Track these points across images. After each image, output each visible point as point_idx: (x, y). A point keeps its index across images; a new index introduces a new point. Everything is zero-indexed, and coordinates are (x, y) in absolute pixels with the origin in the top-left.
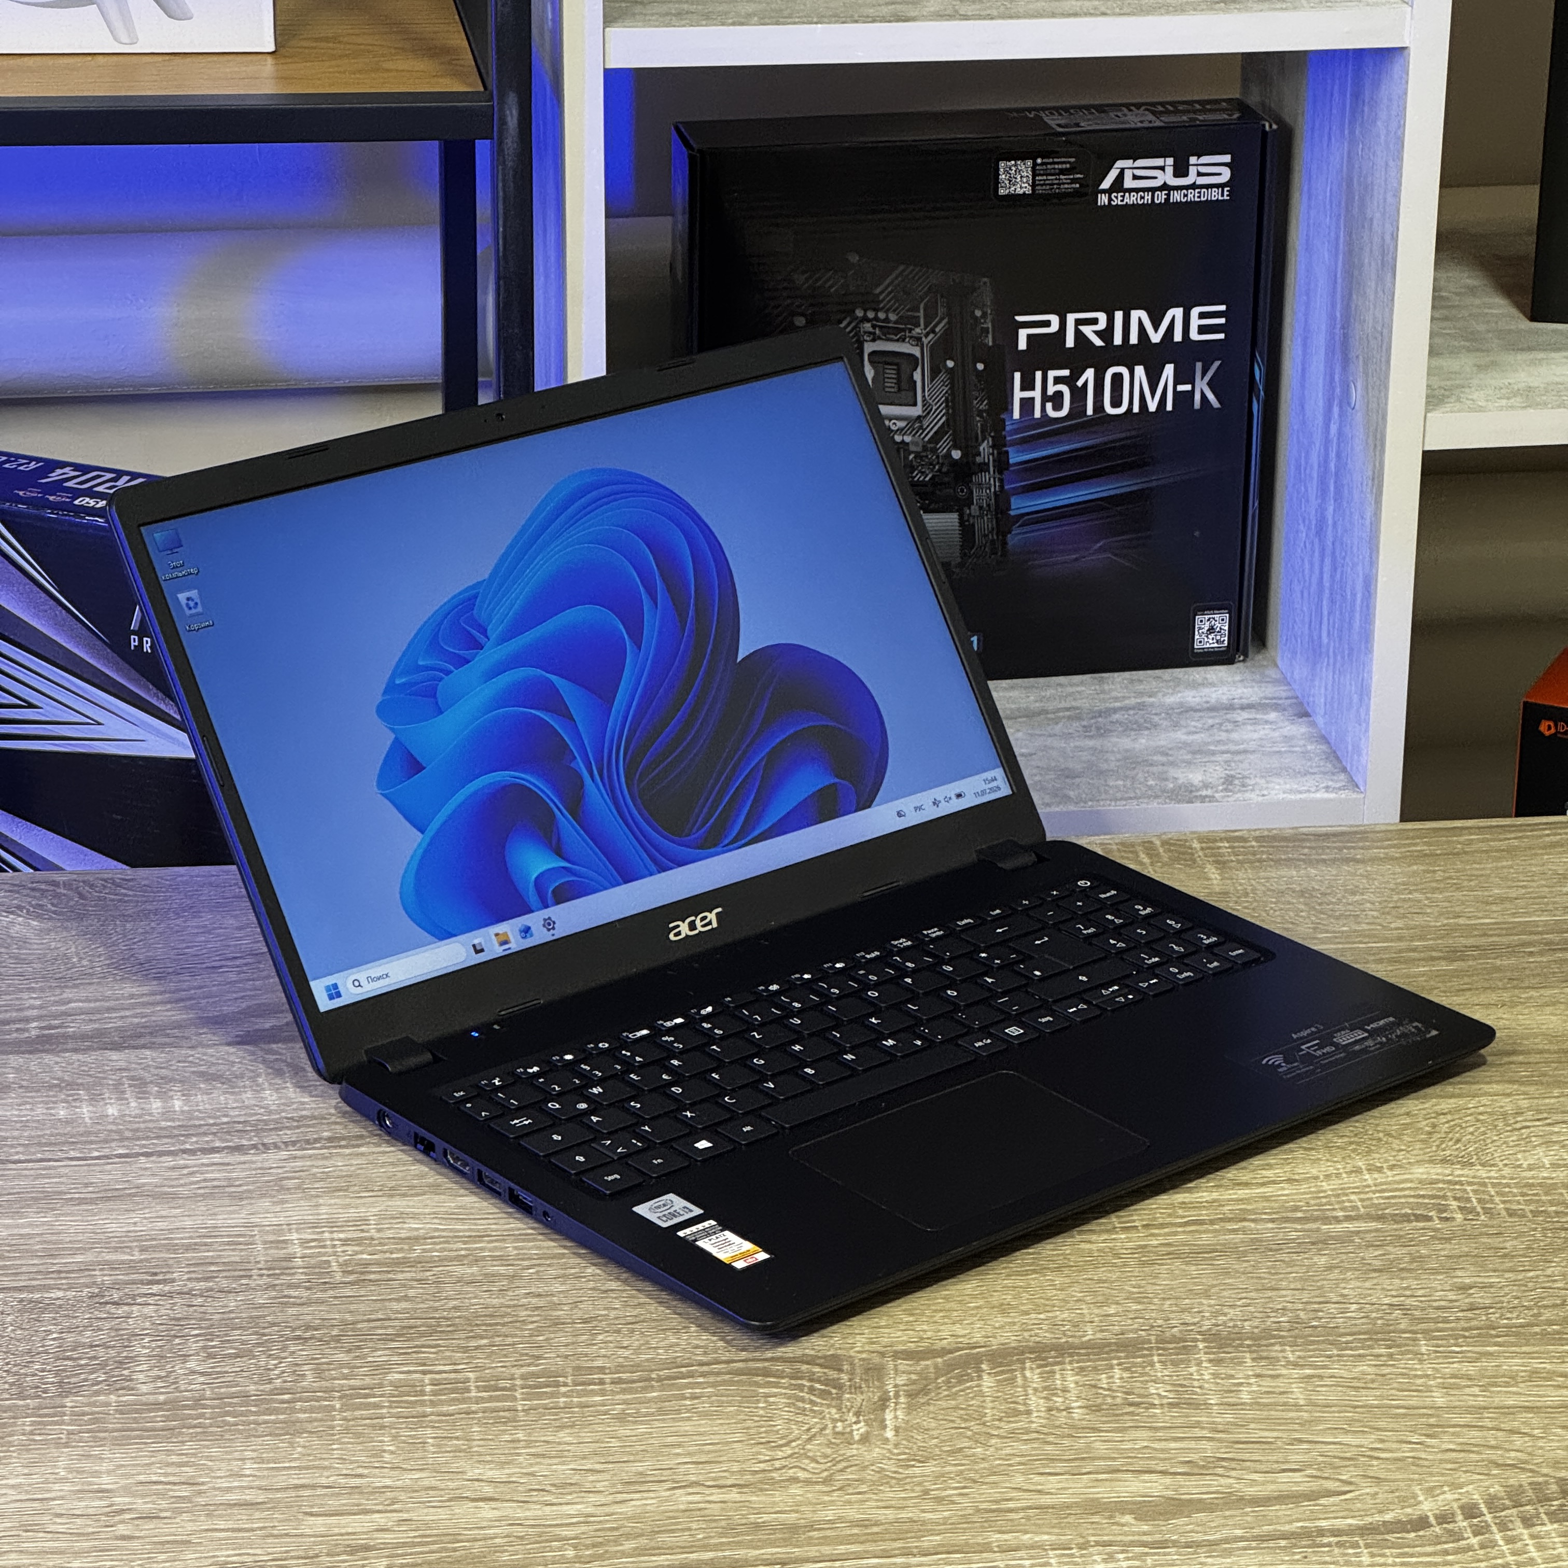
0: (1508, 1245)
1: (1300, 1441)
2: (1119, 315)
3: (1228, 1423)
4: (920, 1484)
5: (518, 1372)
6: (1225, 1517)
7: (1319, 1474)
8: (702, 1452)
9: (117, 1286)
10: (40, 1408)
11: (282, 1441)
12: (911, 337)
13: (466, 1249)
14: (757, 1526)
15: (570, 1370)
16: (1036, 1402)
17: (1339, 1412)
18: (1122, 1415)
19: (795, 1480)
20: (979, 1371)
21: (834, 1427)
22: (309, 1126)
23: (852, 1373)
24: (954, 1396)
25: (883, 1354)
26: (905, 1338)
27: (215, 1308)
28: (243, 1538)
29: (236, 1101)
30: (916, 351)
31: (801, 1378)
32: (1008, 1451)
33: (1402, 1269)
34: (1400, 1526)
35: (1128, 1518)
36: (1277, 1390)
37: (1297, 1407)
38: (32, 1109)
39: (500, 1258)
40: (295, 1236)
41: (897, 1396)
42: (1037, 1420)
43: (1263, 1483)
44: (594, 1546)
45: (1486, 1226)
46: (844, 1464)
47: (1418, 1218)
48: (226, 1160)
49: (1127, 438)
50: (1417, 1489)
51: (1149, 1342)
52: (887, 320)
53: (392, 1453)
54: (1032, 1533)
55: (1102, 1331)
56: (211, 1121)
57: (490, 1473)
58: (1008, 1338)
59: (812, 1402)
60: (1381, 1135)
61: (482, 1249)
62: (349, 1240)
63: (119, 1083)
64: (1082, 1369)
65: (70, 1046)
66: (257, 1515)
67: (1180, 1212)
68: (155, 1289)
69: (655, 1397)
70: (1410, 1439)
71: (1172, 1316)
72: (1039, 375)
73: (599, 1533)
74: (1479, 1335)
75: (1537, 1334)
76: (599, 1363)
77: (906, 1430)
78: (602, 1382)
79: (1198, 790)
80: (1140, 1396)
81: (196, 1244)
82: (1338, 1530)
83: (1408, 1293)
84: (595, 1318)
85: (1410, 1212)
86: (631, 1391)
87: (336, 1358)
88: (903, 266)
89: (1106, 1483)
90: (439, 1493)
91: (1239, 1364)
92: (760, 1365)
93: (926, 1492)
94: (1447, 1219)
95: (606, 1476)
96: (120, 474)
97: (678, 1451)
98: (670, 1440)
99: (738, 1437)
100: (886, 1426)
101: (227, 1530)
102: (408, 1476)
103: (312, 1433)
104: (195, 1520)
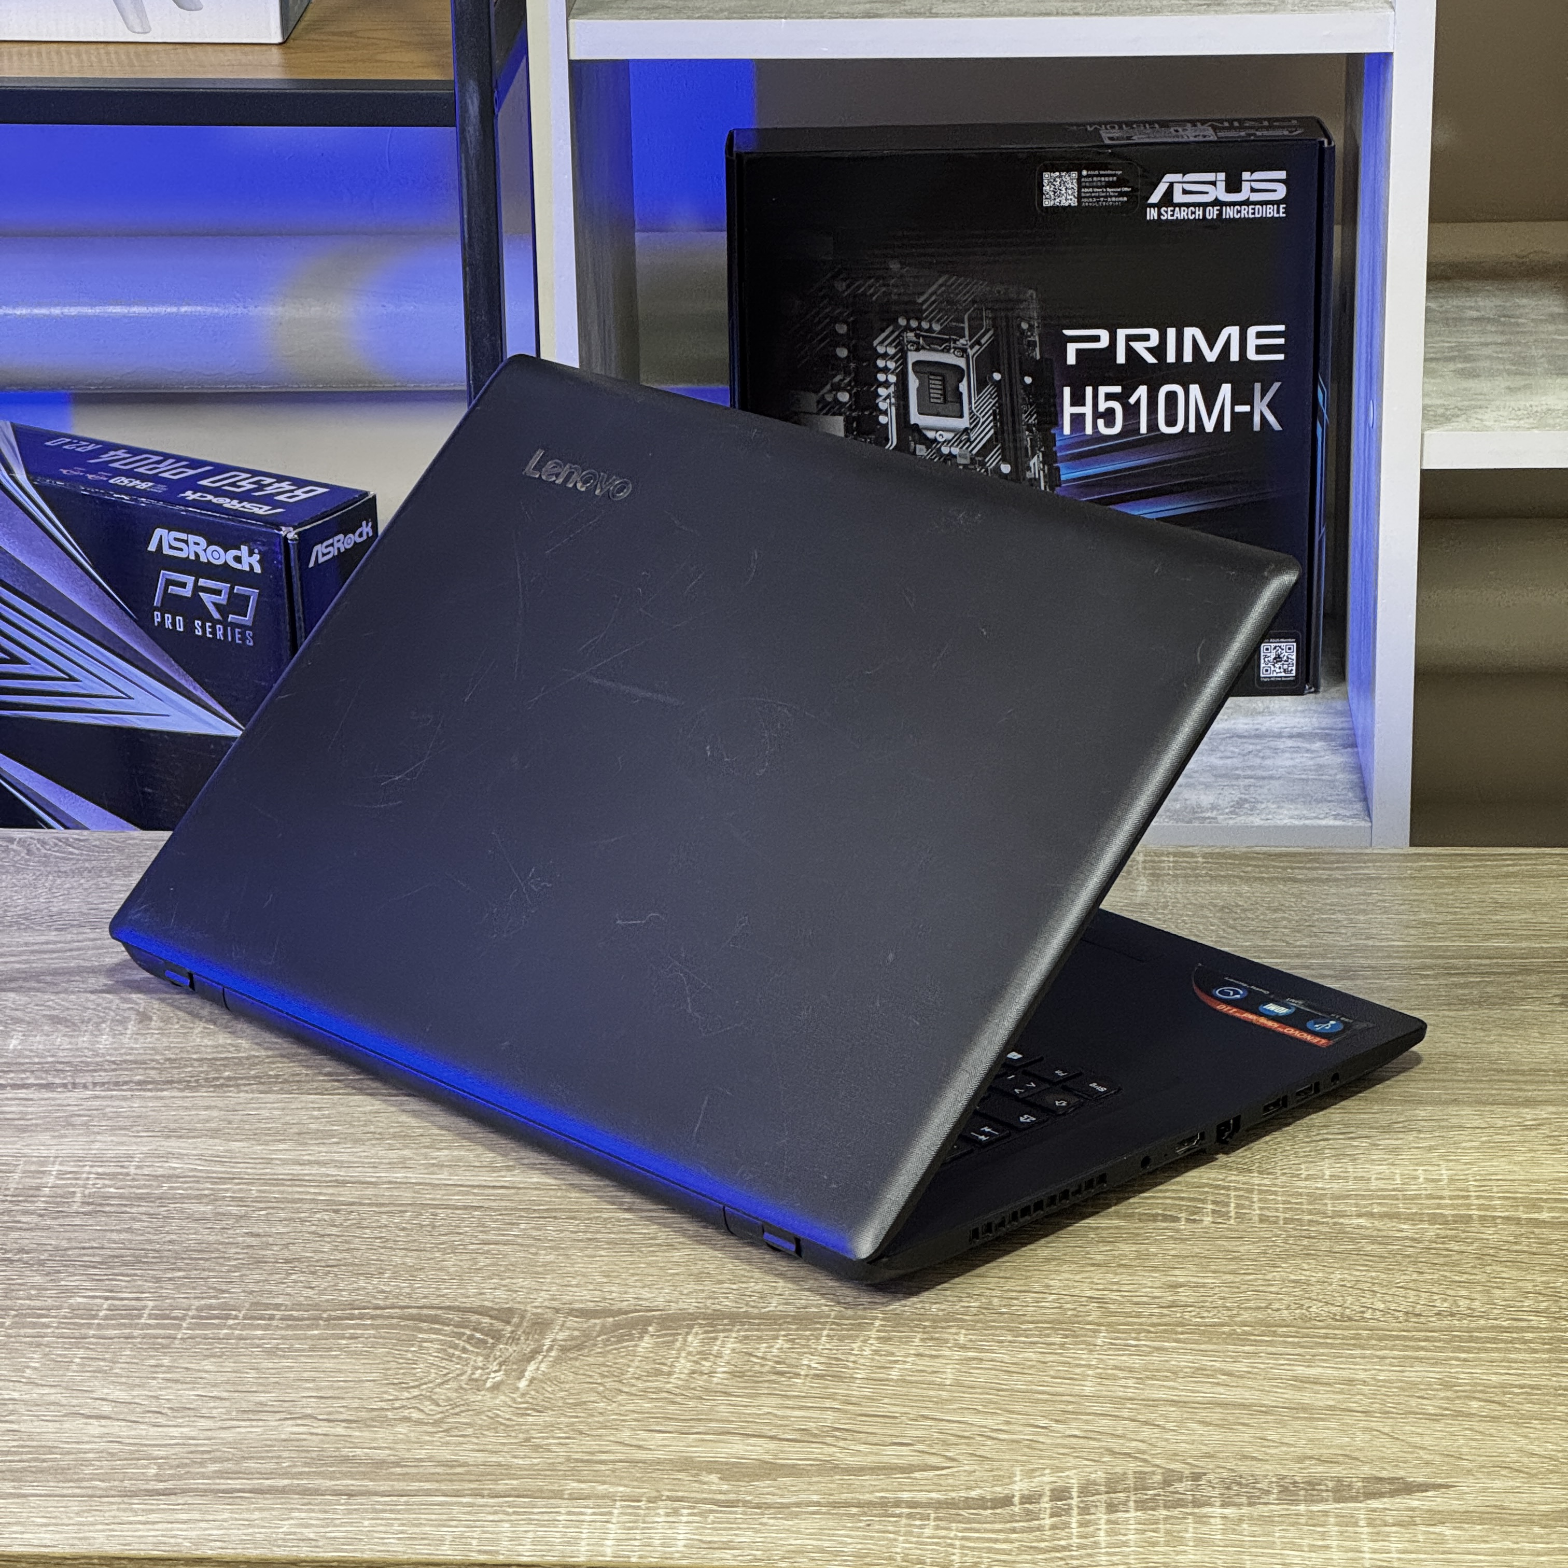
0: (1242, 1249)
1: (926, 1418)
2: (1171, 333)
4: (526, 1431)
5: (196, 1303)
6: (809, 1483)
7: (926, 1449)
8: (331, 1388)
12: (955, 348)
13: (211, 1189)
14: (346, 1459)
15: (247, 1305)
16: (683, 1365)
17: (980, 1394)
18: (762, 1382)
19: (407, 1419)
20: (644, 1332)
21: (473, 1374)
22: (126, 1069)
23: (518, 1325)
24: (604, 1354)
25: (557, 1311)
26: (588, 1297)
29: (70, 1043)
30: (961, 363)
31: (466, 1327)
32: (631, 1407)
33: (1122, 1265)
34: (981, 1503)
35: (714, 1478)
36: (929, 1370)
37: (941, 1386)
39: (241, 1199)
40: (56, 1168)
41: (550, 1349)
42: (675, 1381)
43: (866, 1454)
44: (178, 1466)
45: (1228, 1229)
46: (463, 1408)
47: (1165, 1218)
48: (31, 1096)
49: (1184, 458)
50: (1018, 1470)
51: (828, 1316)
52: (930, 330)
54: (610, 1484)
55: (786, 1304)
56: (37, 1060)
57: (118, 1393)
58: (690, 1304)
59: (464, 1350)
61: (227, 1190)
62: (104, 1174)
69: (315, 1335)
70: (1036, 1423)
72: (1089, 390)
73: (190, 1456)
74: (1165, 1331)
75: (1224, 1333)
76: (279, 1300)
77: (541, 1381)
79: (1202, 812)
80: (789, 1366)
82: (916, 1502)
83: (1115, 1287)
84: (298, 1260)
85: (1160, 1212)
86: (294, 1328)
87: (32, 1280)
88: (946, 276)
89: (710, 1444)
90: (59, 1408)
91: (906, 1343)
92: (433, 1312)
93: (527, 1440)
94: (1194, 1221)
95: (227, 1404)
96: (166, 456)
97: (308, 1385)
98: (305, 1375)
99: (373, 1376)
100: (523, 1376)
102: (38, 1391)
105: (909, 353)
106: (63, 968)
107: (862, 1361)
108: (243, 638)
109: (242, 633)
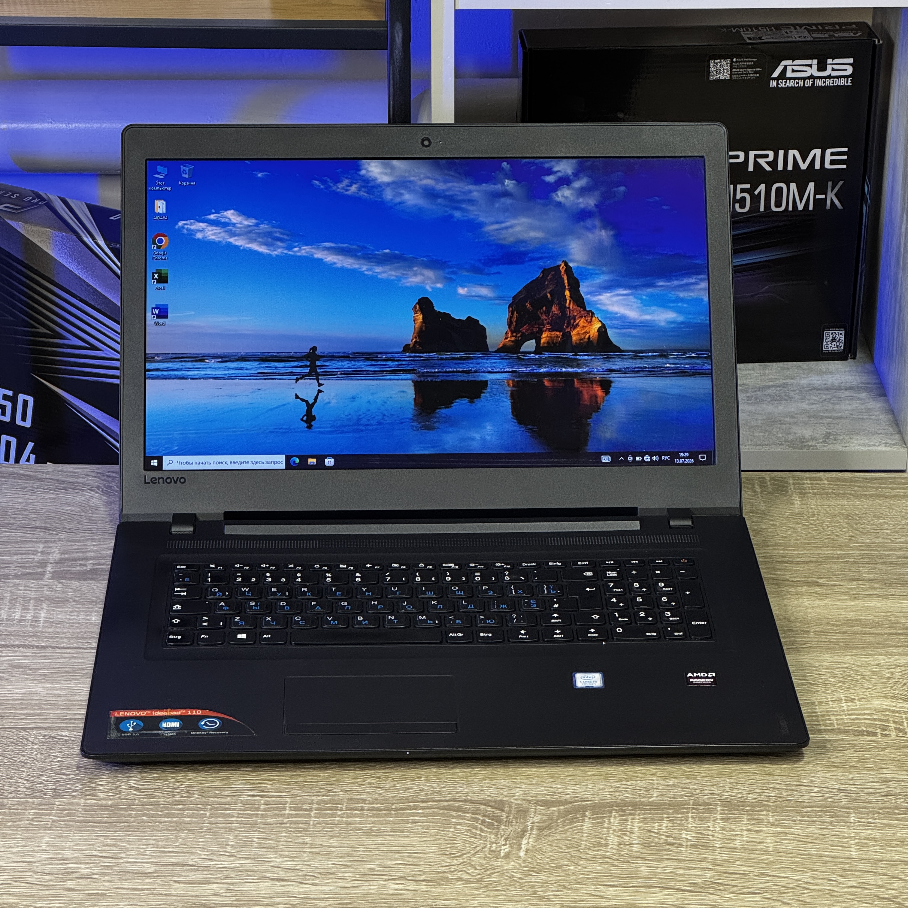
1: (764, 874)
2: (781, 153)
3: (724, 860)
4: (533, 887)
5: (316, 799)
7: (770, 896)
8: (409, 857)
10: (40, 804)
11: (172, 835)
15: (345, 800)
16: (613, 839)
17: (792, 857)
18: (662, 850)
19: (460, 879)
20: (584, 816)
21: (491, 847)
23: (509, 813)
24: (564, 832)
25: (529, 802)
26: (545, 792)
31: (479, 814)
32: (589, 869)
33: (851, 766)
36: (758, 840)
37: (767, 852)
38: (77, 616)
41: (532, 829)
42: (610, 851)
46: (491, 871)
47: (869, 733)
51: (689, 804)
53: (232, 846)
55: (662, 795)
57: (286, 863)
58: (606, 796)
59: (482, 830)
60: (859, 677)
66: (148, 880)
69: (391, 821)
70: (830, 878)
71: (706, 788)
74: (888, 813)
76: (363, 797)
77: (532, 851)
78: (362, 809)
79: (807, 442)
80: (675, 839)
83: (851, 782)
85: (864, 729)
86: (377, 816)
87: (213, 784)
89: (642, 894)
90: (254, 873)
91: (739, 822)
92: (456, 804)
93: (535, 892)
94: (886, 735)
95: (351, 869)
97: (396, 856)
98: (394, 848)
99: (433, 849)
100: (521, 848)
101: (128, 889)
102: (238, 862)
103: (189, 830)
104: (111, 881)
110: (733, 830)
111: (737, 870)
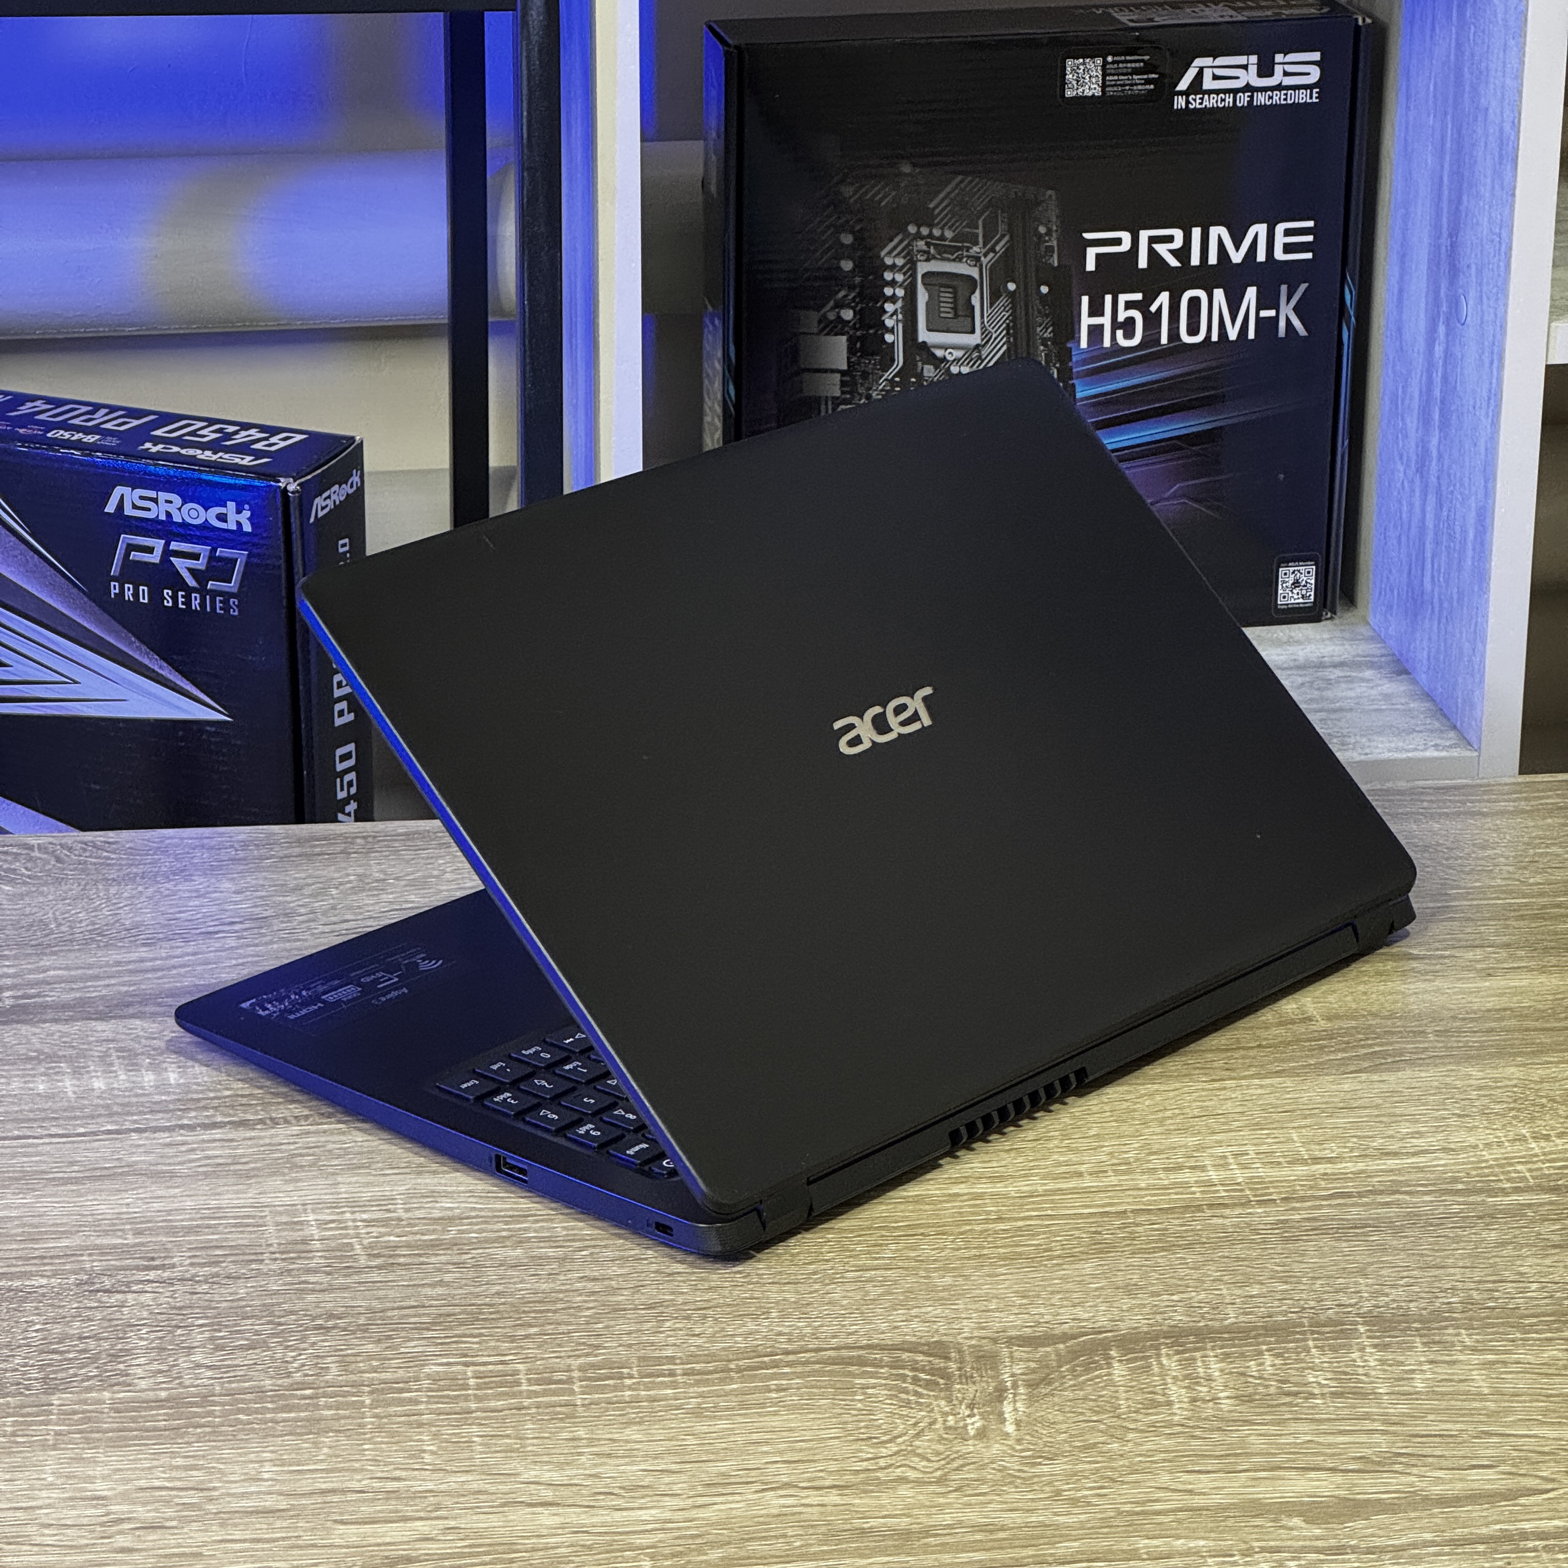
1: (1489, 1434)
2: (1196, 232)
3: (1404, 1415)
4: (1049, 1483)
5: (575, 1363)
6: (1410, 1520)
7: (1514, 1470)
8: (793, 1450)
9: (108, 1272)
10: (22, 1406)
11: (305, 1441)
12: (968, 257)
13: (508, 1230)
14: (863, 1532)
15: (634, 1360)
16: (1177, 1392)
17: (1531, 1402)
18: (1278, 1405)
19: (903, 1480)
20: (1108, 1358)
21: (945, 1421)
23: (961, 1361)
24: (1081, 1386)
25: (995, 1341)
26: (1019, 1323)
27: (223, 1295)
28: (263, 1550)
30: (975, 273)
31: (903, 1368)
32: (1149, 1446)
35: (1296, 1521)
36: (1455, 1378)
37: (1481, 1397)
38: (8, 1084)
39: (547, 1239)
40: (311, 1217)
41: (1015, 1386)
42: (1180, 1412)
43: (1451, 1481)
44: (674, 1555)
46: (960, 1462)
48: (230, 1136)
49: (1204, 370)
51: (1302, 1325)
52: (942, 238)
53: (433, 1453)
54: (1186, 1537)
55: (1246, 1314)
56: (212, 1095)
57: (549, 1474)
58: (1137, 1321)
59: (916, 1393)
60: (1544, 1101)
61: (527, 1229)
62: (373, 1220)
63: (105, 1055)
64: (1227, 1355)
65: (49, 1017)
66: (278, 1524)
67: (1323, 1184)
68: (152, 1275)
69: (734, 1390)
71: (1325, 1296)
72: (1108, 298)
73: (679, 1542)
76: (669, 1352)
77: (1028, 1423)
78: (672, 1374)
80: (1296, 1384)
81: (198, 1226)
82: (1543, 1532)
84: (661, 1304)
86: (706, 1383)
87: (364, 1349)
88: (960, 178)
89: (1268, 1482)
90: (490, 1497)
91: (1410, 1349)
92: (854, 1353)
93: (1057, 1493)
95: (683, 1477)
96: (97, 407)
97: (765, 1449)
98: (755, 1436)
99: (834, 1433)
100: (1005, 1420)
101: (245, 1541)
102: (454, 1479)
103: (339, 1431)
104: (206, 1531)
105: (919, 264)
106: (177, 988)
107: (1373, 1373)
108: (226, 607)
109: (225, 602)
110: (1402, 1363)
111: (1435, 1428)
